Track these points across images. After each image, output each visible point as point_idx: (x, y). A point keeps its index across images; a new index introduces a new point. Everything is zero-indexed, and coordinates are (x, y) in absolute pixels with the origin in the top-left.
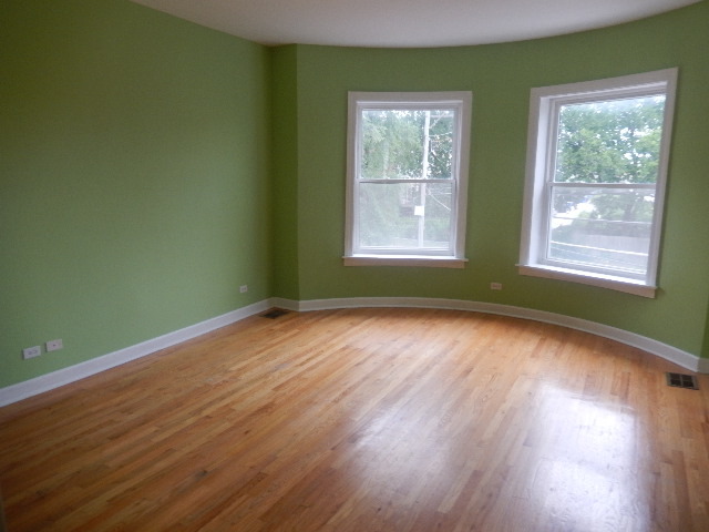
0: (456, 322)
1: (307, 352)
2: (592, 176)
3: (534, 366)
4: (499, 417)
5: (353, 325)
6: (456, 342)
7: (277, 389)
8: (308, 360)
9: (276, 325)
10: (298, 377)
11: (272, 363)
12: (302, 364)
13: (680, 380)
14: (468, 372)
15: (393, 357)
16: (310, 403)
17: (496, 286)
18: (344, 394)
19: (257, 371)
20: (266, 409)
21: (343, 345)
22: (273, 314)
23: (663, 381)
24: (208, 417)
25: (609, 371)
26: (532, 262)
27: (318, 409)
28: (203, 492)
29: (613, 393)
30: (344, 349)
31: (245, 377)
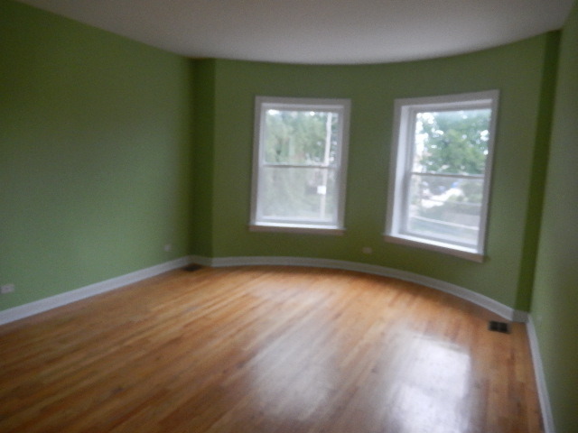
0: (335, 278)
1: (215, 298)
2: (459, 167)
3: (389, 313)
4: (356, 350)
5: (254, 278)
6: (331, 294)
7: (187, 326)
8: (214, 305)
9: (193, 277)
10: (204, 317)
11: (185, 306)
12: (209, 307)
13: (499, 327)
14: (338, 315)
15: (281, 304)
16: (211, 337)
17: (368, 250)
18: (239, 331)
19: (172, 312)
20: (176, 341)
21: (243, 293)
22: (191, 268)
23: (485, 326)
24: (129, 347)
25: (446, 318)
26: (395, 233)
27: (217, 342)
28: (117, 403)
29: (446, 335)
30: (244, 296)
31: (161, 317)
